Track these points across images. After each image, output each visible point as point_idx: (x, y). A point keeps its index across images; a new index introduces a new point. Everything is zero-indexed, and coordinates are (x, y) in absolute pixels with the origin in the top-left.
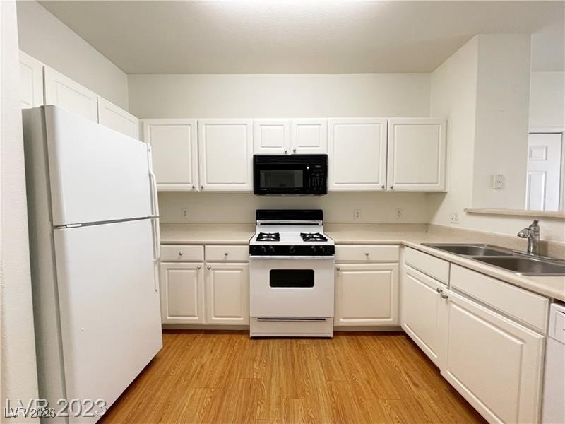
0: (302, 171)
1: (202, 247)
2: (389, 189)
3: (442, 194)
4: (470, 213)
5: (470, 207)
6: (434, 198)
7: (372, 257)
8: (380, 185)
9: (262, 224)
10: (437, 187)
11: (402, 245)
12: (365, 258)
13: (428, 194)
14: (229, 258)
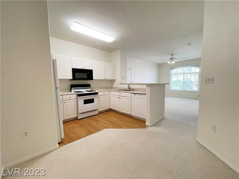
0: (86, 74)
1: (62, 96)
2: (106, 79)
3: (115, 80)
4: (120, 84)
5: (120, 83)
6: (113, 81)
7: (105, 94)
8: (104, 78)
9: (73, 89)
10: (114, 79)
11: (110, 91)
12: (104, 94)
13: (112, 80)
14: (71, 98)
